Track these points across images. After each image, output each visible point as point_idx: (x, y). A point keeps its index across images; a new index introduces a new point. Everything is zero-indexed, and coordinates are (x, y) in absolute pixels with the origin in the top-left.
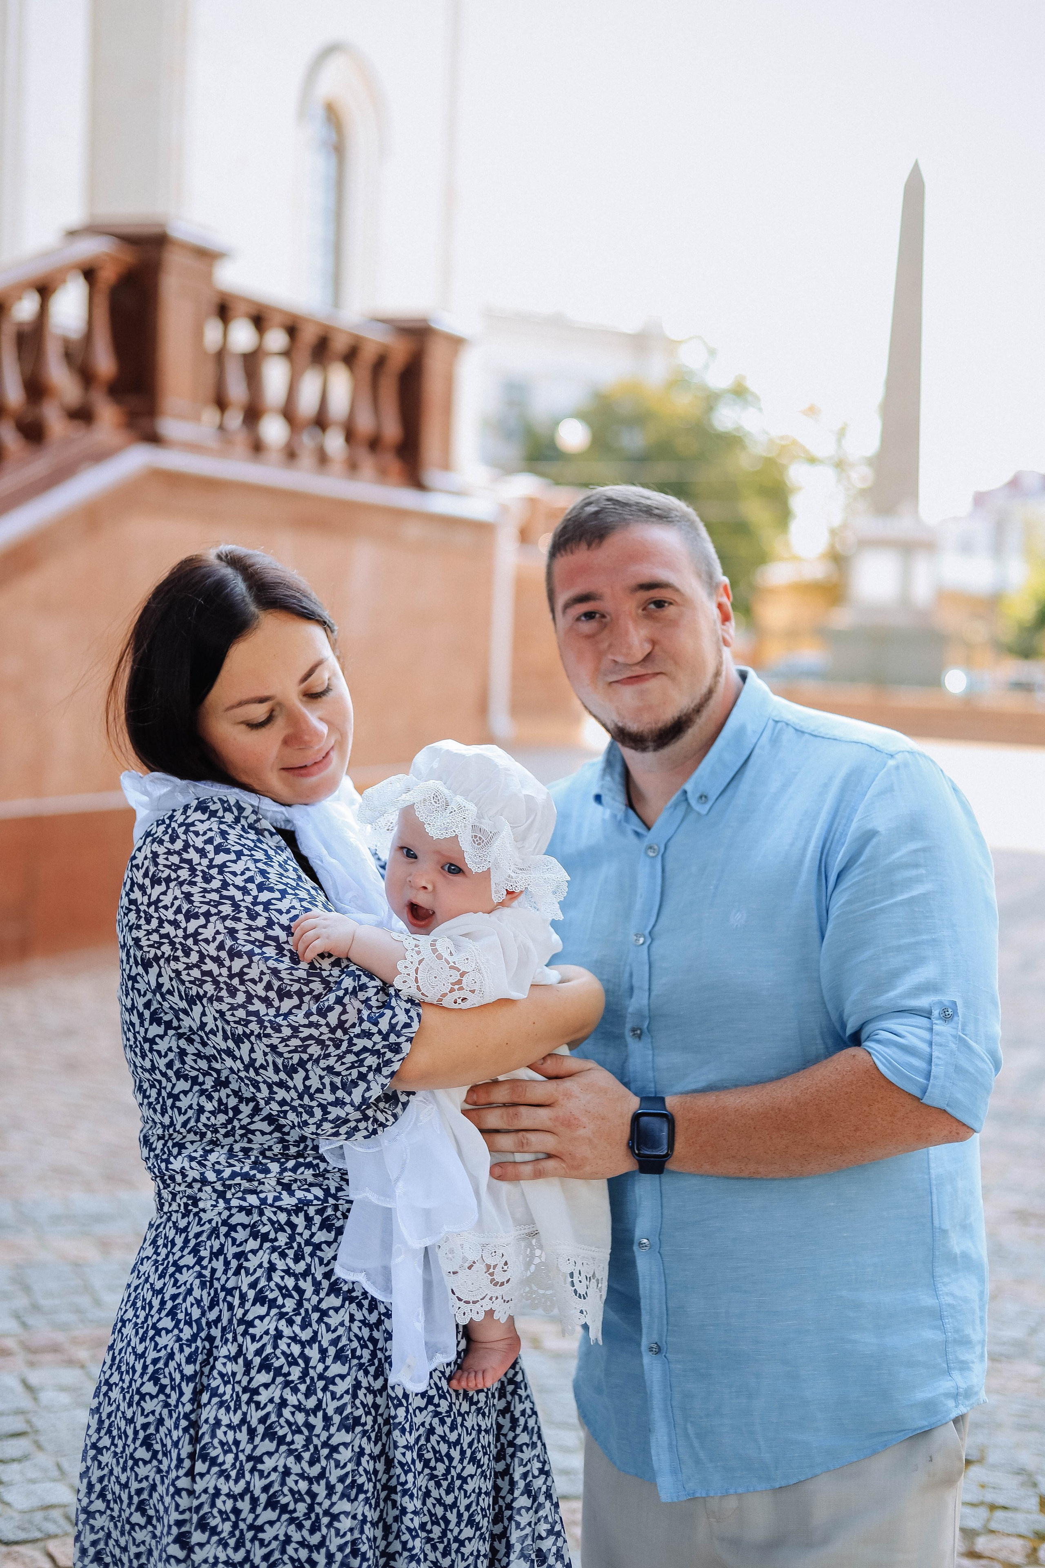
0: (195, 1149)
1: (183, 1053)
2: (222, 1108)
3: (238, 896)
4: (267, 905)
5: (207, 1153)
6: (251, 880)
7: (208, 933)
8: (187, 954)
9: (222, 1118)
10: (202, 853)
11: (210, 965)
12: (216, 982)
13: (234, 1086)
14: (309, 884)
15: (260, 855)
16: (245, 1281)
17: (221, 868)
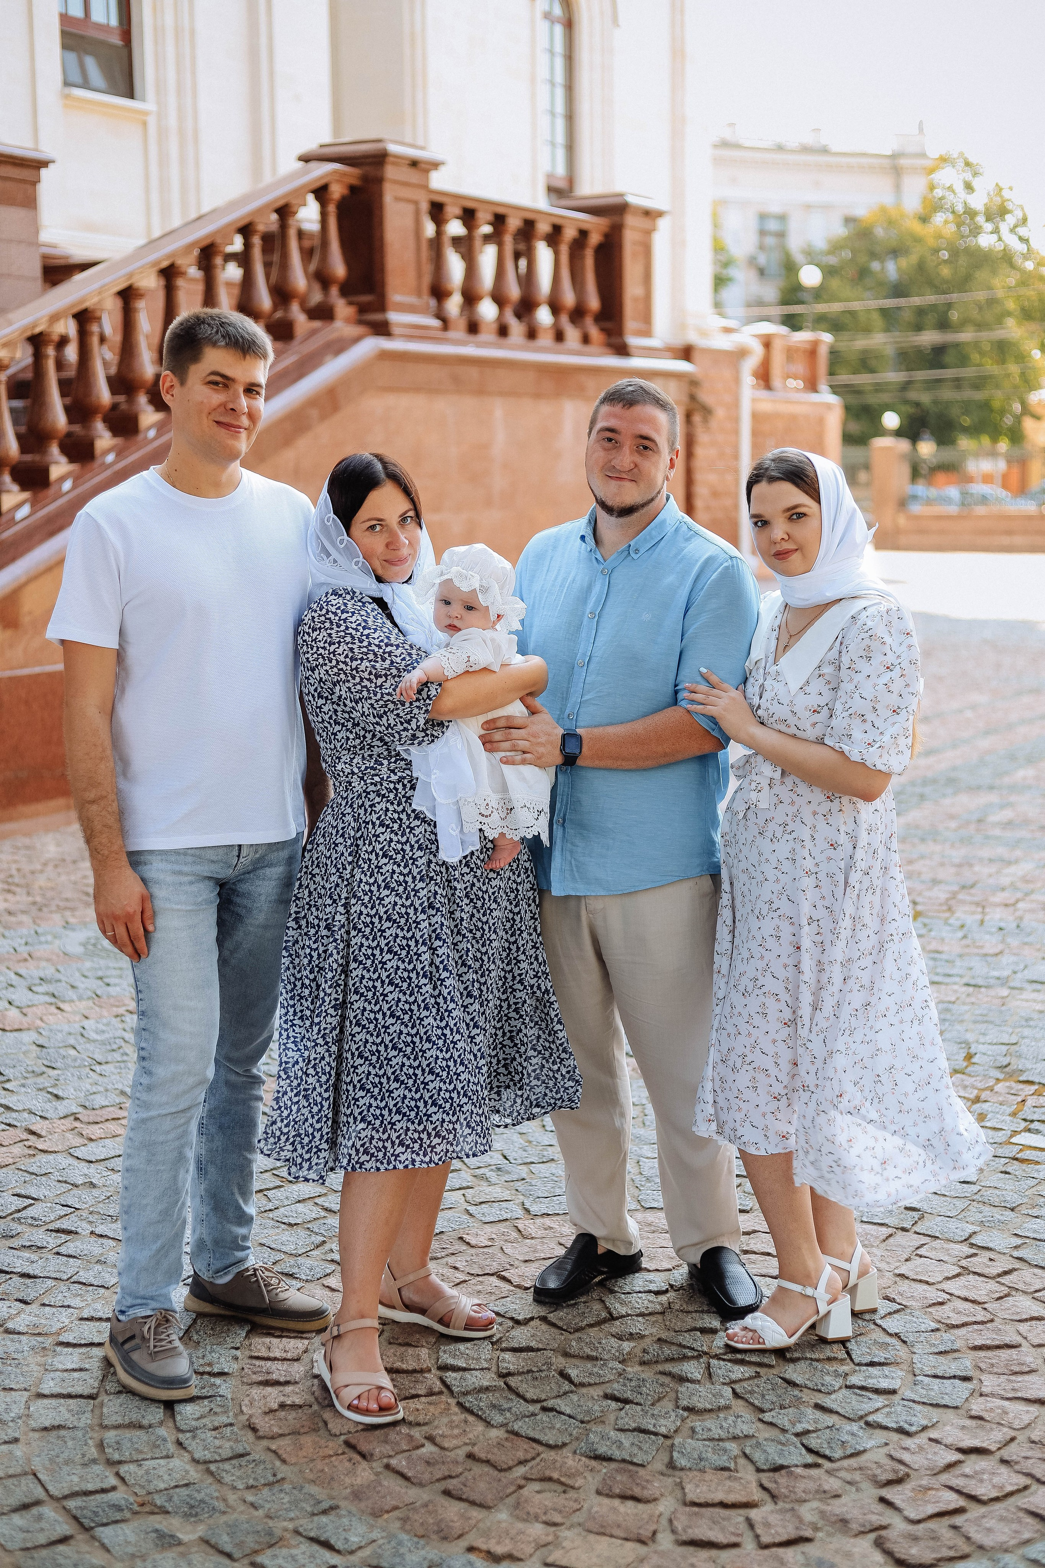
0: (346, 758)
1: (336, 711)
2: (357, 736)
3: (354, 632)
4: (368, 636)
5: (352, 759)
6: (359, 625)
7: (340, 651)
8: (331, 662)
9: (358, 741)
10: (335, 614)
11: (342, 666)
12: (345, 674)
13: (362, 725)
14: (389, 624)
15: (363, 613)
16: (374, 817)
17: (345, 620)
